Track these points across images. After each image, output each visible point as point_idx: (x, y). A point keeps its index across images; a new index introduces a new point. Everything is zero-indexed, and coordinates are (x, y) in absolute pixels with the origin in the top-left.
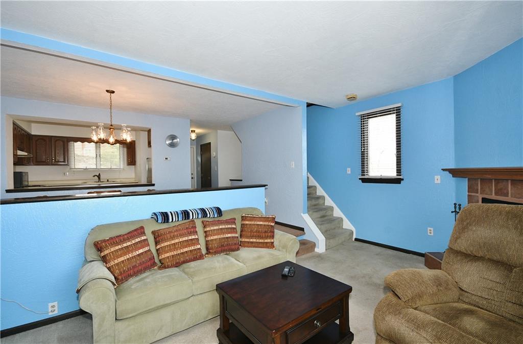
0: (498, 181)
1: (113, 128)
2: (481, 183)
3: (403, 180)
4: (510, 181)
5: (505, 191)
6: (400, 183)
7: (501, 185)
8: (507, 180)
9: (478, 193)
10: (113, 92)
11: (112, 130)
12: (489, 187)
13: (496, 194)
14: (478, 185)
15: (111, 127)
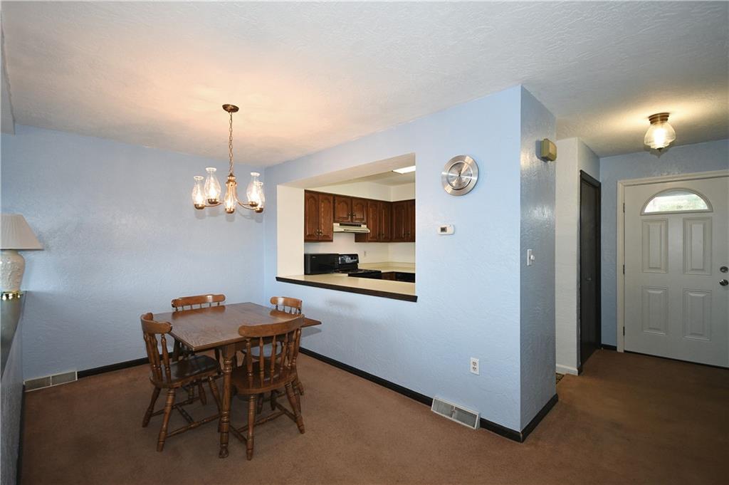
1: (233, 181)
10: (235, 109)
11: (231, 183)
15: (231, 178)
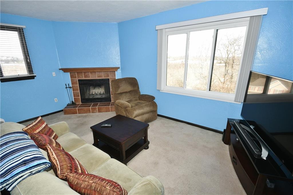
0: (85, 73)
2: (77, 74)
3: (36, 76)
4: (90, 73)
5: (88, 76)
6: (34, 79)
7: (86, 74)
8: (89, 72)
9: (76, 78)
12: (81, 75)
13: (85, 77)
14: (76, 75)
